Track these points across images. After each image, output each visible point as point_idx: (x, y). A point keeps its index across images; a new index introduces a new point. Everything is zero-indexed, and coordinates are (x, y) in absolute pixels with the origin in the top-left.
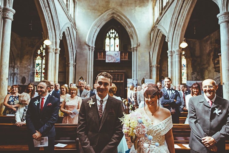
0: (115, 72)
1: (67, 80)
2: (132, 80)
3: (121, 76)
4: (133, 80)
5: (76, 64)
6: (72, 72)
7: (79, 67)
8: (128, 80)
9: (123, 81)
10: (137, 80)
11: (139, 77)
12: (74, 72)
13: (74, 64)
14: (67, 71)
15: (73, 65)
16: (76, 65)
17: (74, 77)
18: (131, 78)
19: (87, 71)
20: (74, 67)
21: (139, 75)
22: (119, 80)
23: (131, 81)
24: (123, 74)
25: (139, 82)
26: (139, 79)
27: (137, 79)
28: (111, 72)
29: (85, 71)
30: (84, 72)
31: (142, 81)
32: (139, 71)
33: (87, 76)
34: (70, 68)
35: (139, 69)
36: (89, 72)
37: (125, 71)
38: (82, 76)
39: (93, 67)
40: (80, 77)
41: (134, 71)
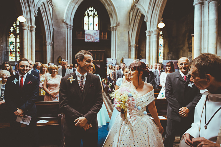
0: (94, 51)
2: (111, 59)
3: (100, 56)
5: (53, 43)
6: (50, 51)
7: (56, 46)
8: (107, 59)
9: (102, 61)
10: (116, 59)
11: (118, 57)
12: (52, 51)
14: (44, 50)
15: (50, 44)
16: (53, 44)
17: (52, 56)
18: (111, 58)
19: (65, 50)
20: (52, 47)
21: (118, 55)
22: (98, 60)
23: (110, 61)
25: (118, 61)
26: (118, 58)
30: (62, 51)
31: (121, 60)
32: (119, 50)
33: (65, 55)
34: (48, 47)
35: (118, 49)
36: (67, 51)
37: (104, 50)
38: (61, 56)
39: (71, 46)
40: (58, 56)
41: (113, 51)
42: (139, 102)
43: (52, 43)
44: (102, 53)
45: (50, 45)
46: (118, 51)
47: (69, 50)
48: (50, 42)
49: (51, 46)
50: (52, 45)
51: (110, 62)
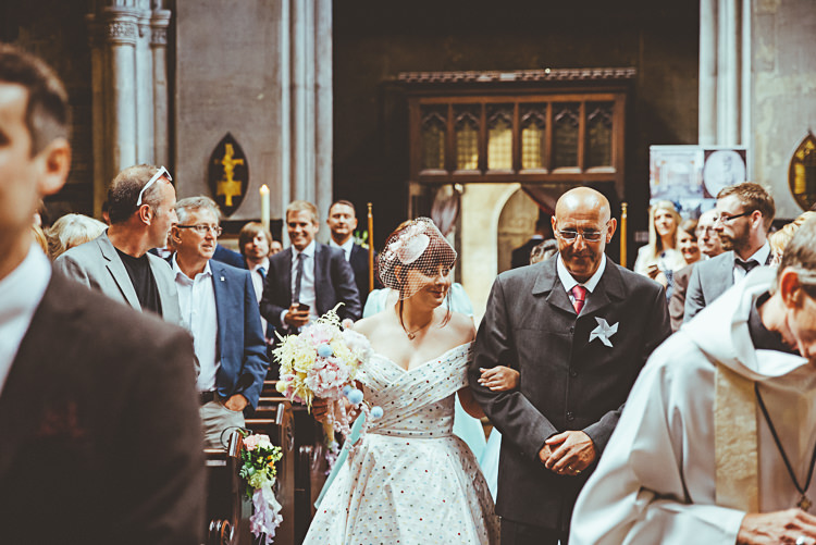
0: (531, 82)
1: (97, 166)
2: (696, 152)
3: (589, 125)
4: (708, 153)
5: (173, 20)
6: (144, 97)
7: (200, 45)
8: (658, 153)
9: (611, 170)
10: (742, 153)
11: (763, 128)
12: (162, 90)
13: (154, 18)
14: (96, 88)
15: (147, 31)
16: (171, 31)
17: (162, 141)
18: (696, 142)
19: (272, 82)
20: (160, 52)
21: (768, 110)
22: (574, 164)
23: (682, 168)
24: (608, 106)
25: (766, 172)
26: (764, 139)
27: (745, 146)
28: (496, 83)
29: (257, 84)
30: (245, 92)
31: (795, 160)
32: (770, 67)
33: (277, 128)
34: (124, 54)
35: (765, 51)
36: (293, 87)
37: (631, 72)
38: (235, 134)
39: (328, 44)
40: (214, 138)
41: (715, 73)
42: (414, 383)
43: (164, 22)
44: (608, 97)
45: (142, 43)
46: (764, 76)
47: (304, 76)
48: (148, 13)
49: (153, 46)
50: (162, 41)
51: (686, 177)
